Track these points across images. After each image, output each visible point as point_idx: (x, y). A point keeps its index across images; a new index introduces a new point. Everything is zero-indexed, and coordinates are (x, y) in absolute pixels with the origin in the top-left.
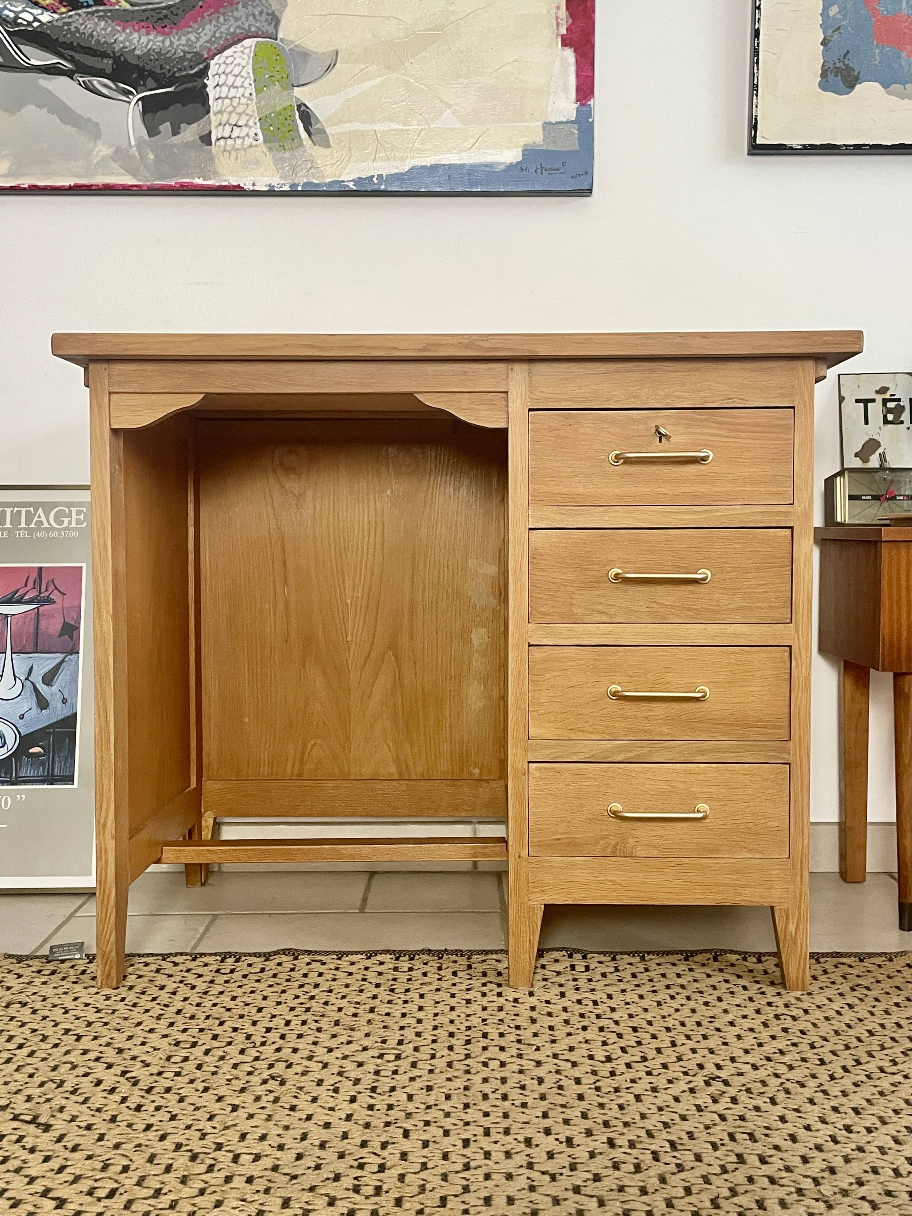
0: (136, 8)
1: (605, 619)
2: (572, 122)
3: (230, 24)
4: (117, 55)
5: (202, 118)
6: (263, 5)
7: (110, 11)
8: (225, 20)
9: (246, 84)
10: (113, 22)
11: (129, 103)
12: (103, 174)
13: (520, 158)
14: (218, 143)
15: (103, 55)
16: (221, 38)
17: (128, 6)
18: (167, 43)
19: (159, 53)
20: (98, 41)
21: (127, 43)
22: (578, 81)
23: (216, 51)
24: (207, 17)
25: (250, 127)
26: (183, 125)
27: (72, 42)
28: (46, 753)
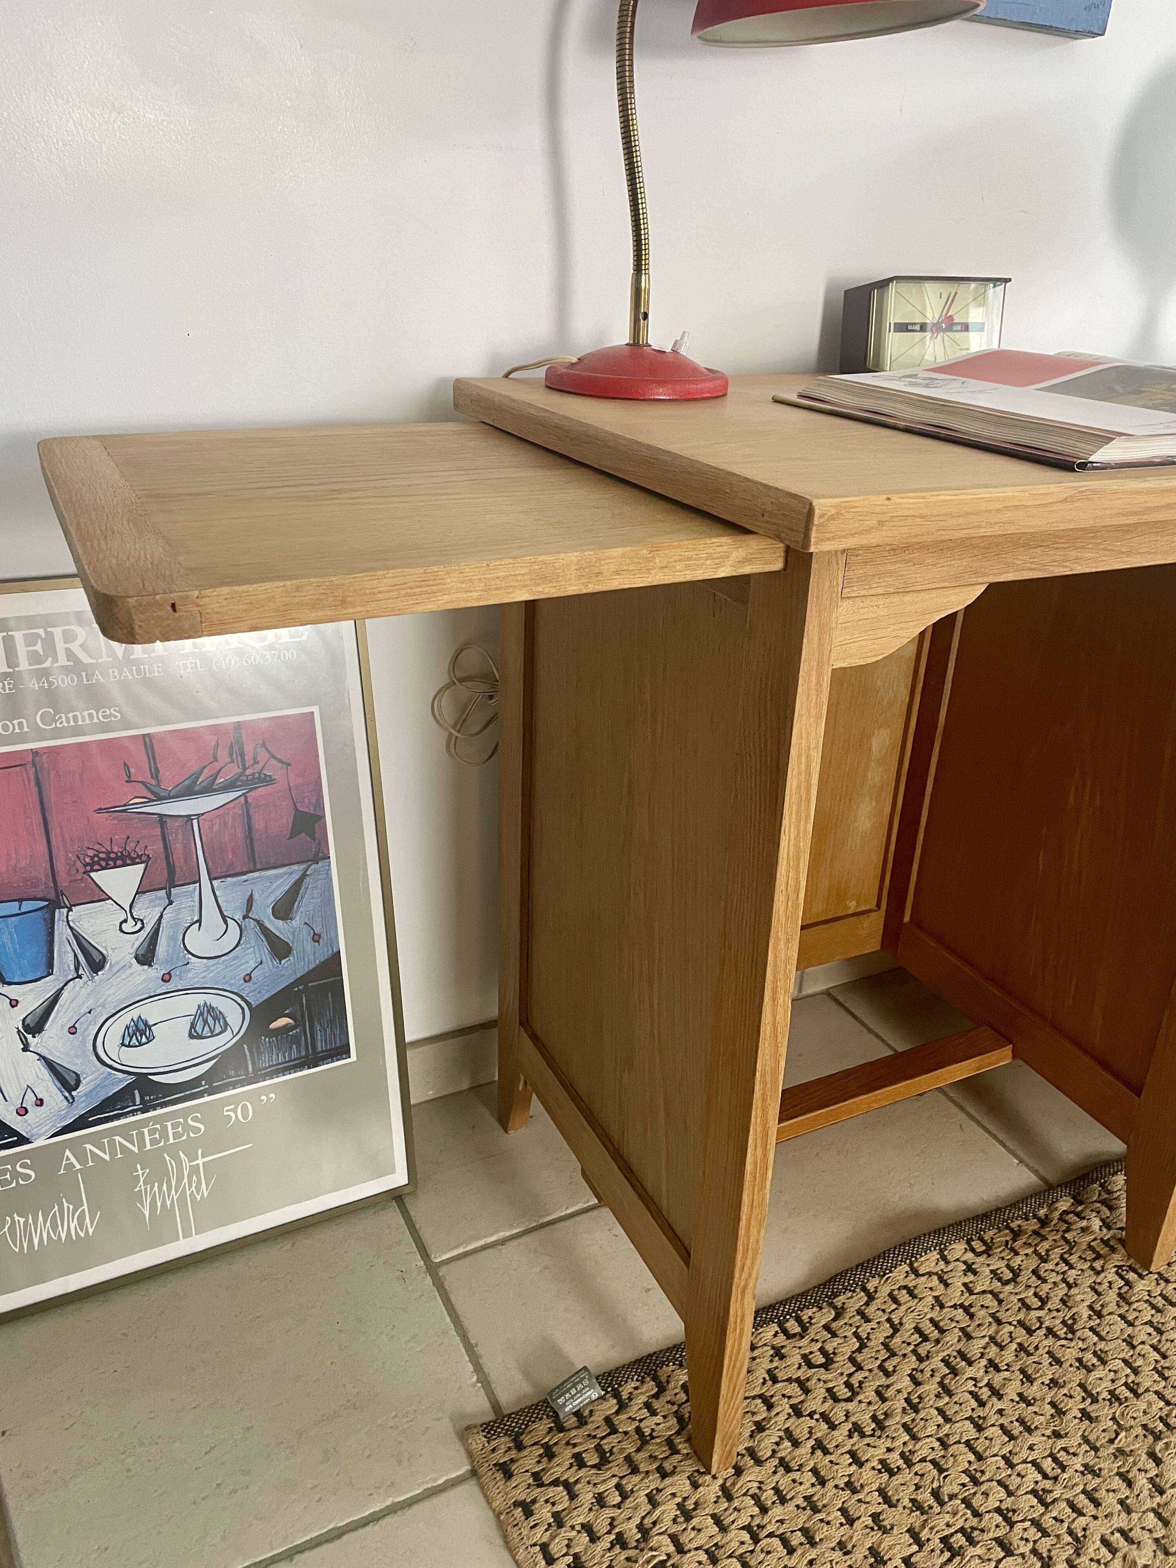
28: (299, 1023)
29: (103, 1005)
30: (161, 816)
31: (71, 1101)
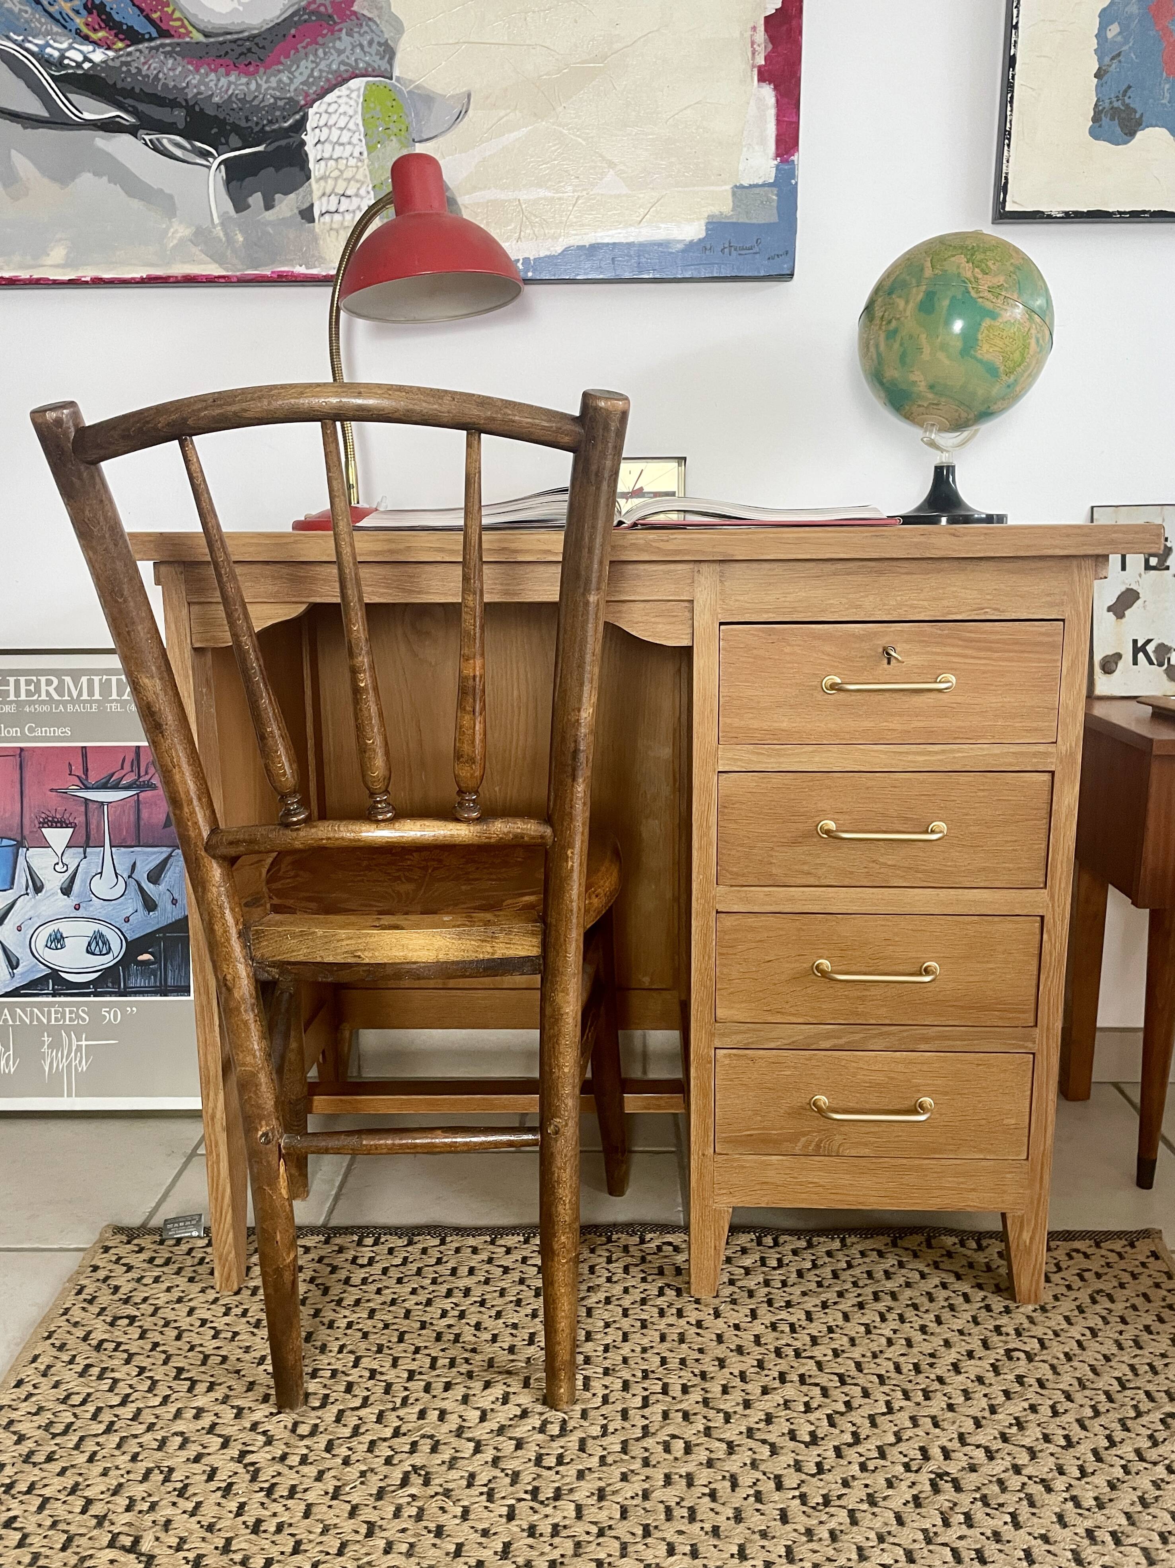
0: (212, 40)
1: (812, 881)
2: (770, 185)
3: (331, 59)
4: (191, 103)
5: (302, 185)
6: (372, 31)
7: (178, 44)
8: (325, 53)
9: (355, 140)
10: (183, 58)
11: (209, 167)
12: (183, 262)
13: (702, 234)
14: (322, 219)
15: (173, 104)
16: (320, 77)
17: (200, 38)
18: (253, 86)
19: (243, 100)
20: (165, 85)
21: (202, 88)
22: (778, 130)
23: (315, 96)
24: (302, 52)
25: (362, 198)
26: (278, 196)
27: (133, 88)
28: (157, 961)
29: (38, 916)
30: (86, 799)
31: (13, 976)
